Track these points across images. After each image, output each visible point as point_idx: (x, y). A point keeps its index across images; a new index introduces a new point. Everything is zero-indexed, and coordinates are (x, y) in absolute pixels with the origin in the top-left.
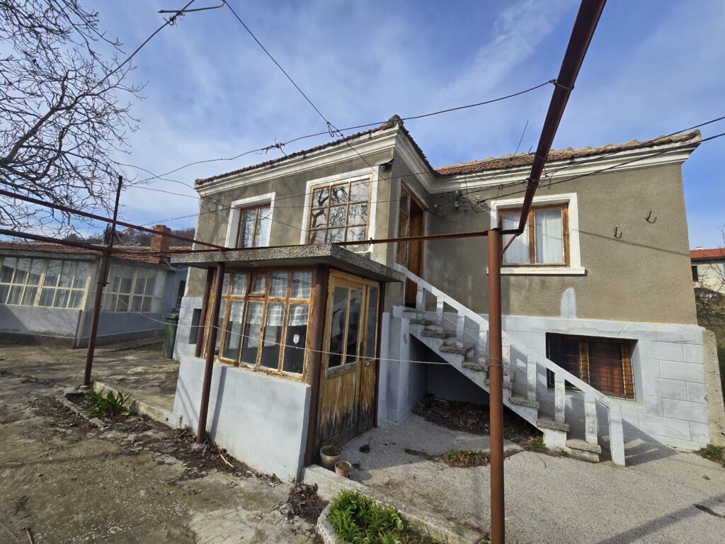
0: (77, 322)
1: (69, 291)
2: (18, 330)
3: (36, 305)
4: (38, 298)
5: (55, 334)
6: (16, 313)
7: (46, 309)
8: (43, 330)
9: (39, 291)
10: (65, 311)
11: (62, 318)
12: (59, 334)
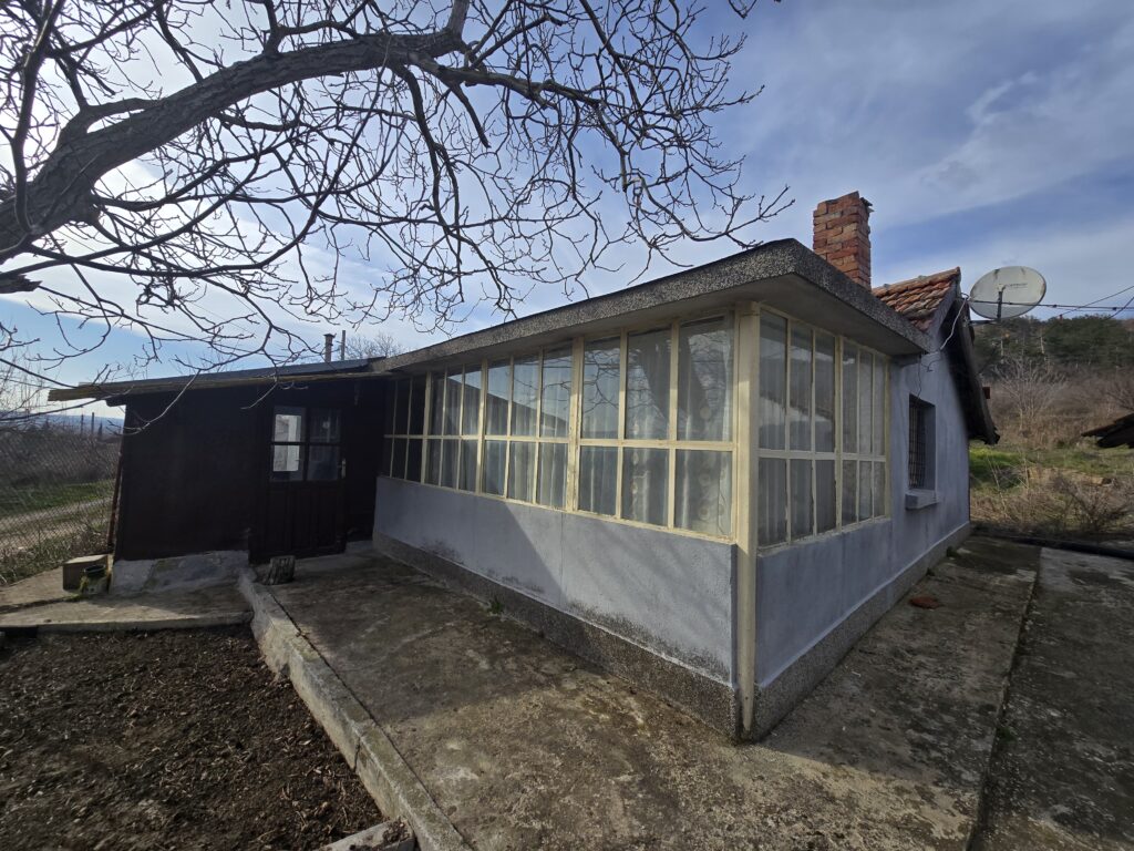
0: (727, 602)
1: (665, 453)
2: (540, 591)
3: (571, 505)
4: (572, 481)
5: (647, 638)
6: (529, 531)
7: (599, 525)
8: (605, 607)
9: (573, 458)
10: (669, 541)
11: (658, 568)
12: (662, 644)
